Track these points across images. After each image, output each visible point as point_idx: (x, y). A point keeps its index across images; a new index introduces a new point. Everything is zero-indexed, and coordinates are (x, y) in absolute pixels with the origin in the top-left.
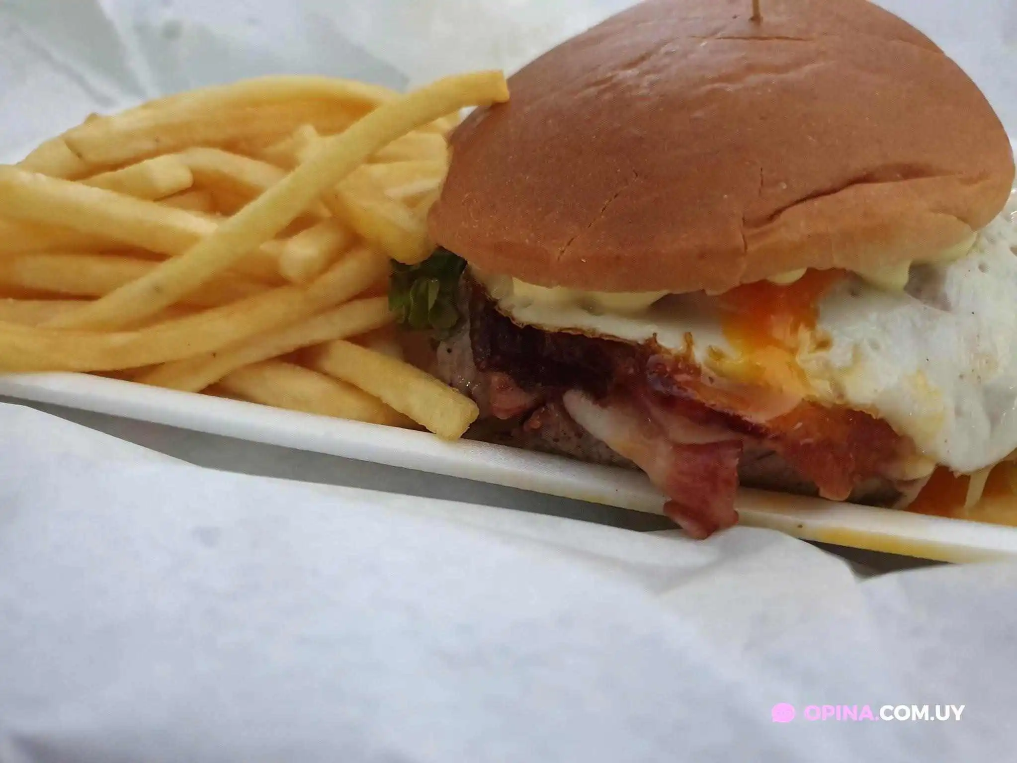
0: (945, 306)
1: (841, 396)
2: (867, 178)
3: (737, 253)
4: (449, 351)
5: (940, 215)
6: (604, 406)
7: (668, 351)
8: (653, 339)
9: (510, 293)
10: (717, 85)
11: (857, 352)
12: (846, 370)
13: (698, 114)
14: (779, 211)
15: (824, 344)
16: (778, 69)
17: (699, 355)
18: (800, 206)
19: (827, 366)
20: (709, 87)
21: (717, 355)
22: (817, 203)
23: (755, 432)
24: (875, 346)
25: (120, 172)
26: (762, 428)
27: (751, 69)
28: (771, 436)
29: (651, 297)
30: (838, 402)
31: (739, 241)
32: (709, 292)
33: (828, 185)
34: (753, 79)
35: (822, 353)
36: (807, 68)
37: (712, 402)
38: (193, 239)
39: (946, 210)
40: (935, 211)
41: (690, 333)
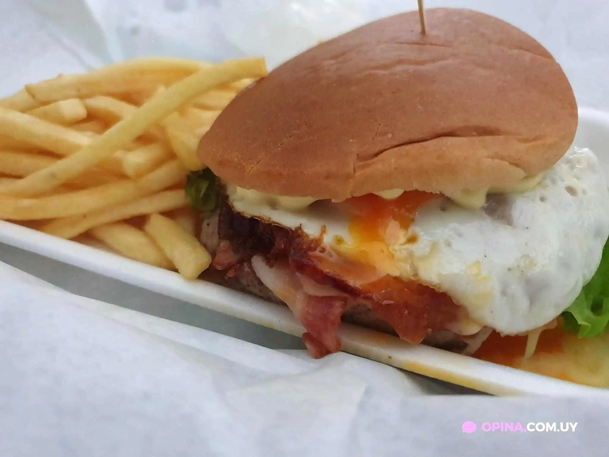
0: (510, 222)
1: (416, 275)
2: (451, 134)
3: (348, 177)
4: (208, 225)
5: (497, 161)
6: (271, 266)
7: (307, 236)
8: (300, 228)
9: (235, 192)
10: (373, 72)
11: (434, 247)
12: (423, 258)
13: (354, 89)
14: (381, 152)
15: (412, 240)
16: (417, 63)
17: (328, 240)
18: (396, 149)
19: (411, 255)
20: (367, 72)
21: (339, 241)
22: (408, 147)
23: (353, 292)
24: (449, 245)
25: (47, 108)
26: (357, 291)
27: (400, 62)
28: (362, 296)
29: (309, 200)
30: (413, 278)
31: (350, 169)
32: (333, 201)
33: (420, 136)
34: (399, 68)
35: (409, 246)
36: (439, 64)
37: (327, 270)
38: (76, 148)
39: (502, 158)
40: (492, 158)
41: (325, 226)
